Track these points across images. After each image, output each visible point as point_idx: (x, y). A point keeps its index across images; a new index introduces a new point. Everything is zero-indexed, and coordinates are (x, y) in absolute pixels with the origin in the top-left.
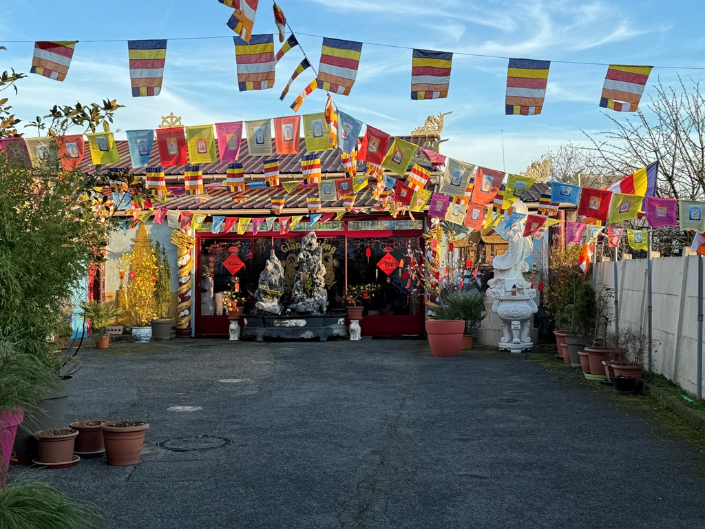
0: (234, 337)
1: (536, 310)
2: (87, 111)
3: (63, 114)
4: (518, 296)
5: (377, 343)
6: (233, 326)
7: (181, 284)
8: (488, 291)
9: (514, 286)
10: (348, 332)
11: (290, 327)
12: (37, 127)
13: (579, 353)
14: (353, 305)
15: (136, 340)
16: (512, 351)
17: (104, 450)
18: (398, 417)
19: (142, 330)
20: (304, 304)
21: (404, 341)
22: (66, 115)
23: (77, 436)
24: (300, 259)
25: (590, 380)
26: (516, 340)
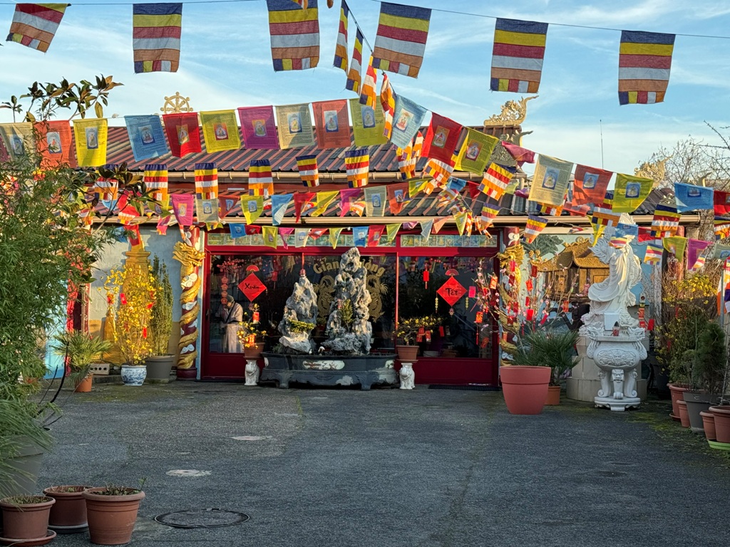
0: (251, 381)
1: (645, 356)
2: (75, 90)
3: (45, 93)
4: (622, 336)
5: (435, 394)
6: (251, 367)
7: (184, 312)
8: (582, 329)
9: (616, 324)
10: (399, 378)
11: (323, 370)
12: (12, 110)
13: (702, 413)
14: (405, 343)
15: (126, 382)
16: (612, 409)
17: (86, 525)
18: (464, 492)
19: (134, 370)
20: (342, 341)
21: (470, 392)
22: (49, 94)
23: (53, 505)
24: (338, 283)
25: (716, 450)
26: (617, 394)
